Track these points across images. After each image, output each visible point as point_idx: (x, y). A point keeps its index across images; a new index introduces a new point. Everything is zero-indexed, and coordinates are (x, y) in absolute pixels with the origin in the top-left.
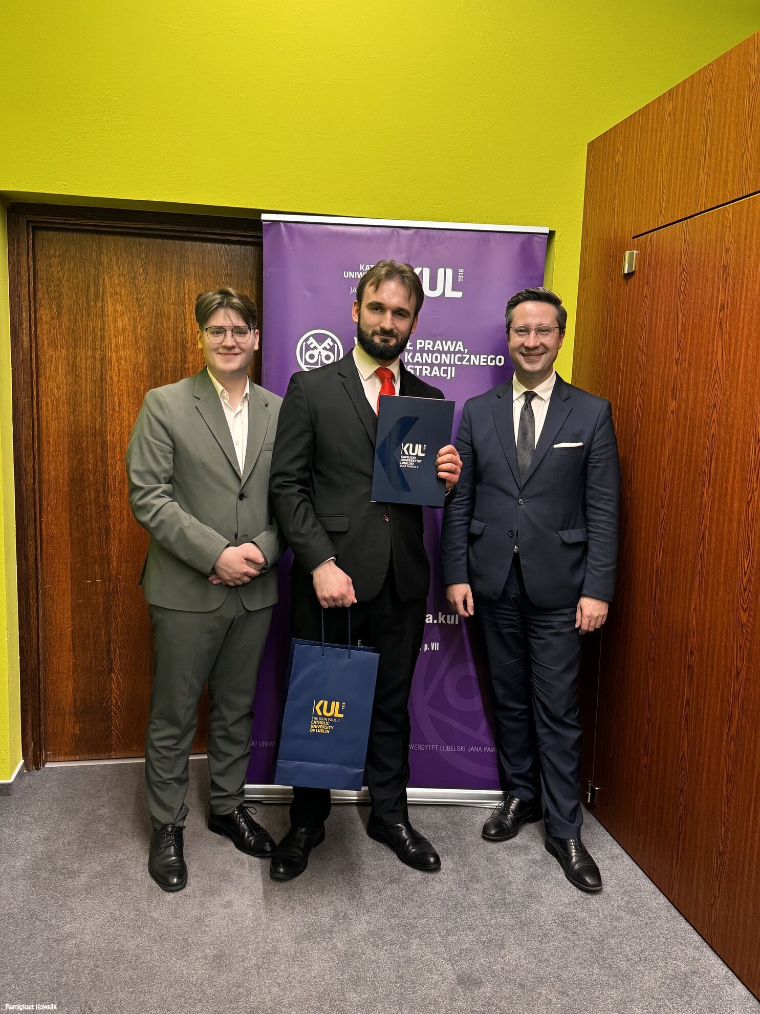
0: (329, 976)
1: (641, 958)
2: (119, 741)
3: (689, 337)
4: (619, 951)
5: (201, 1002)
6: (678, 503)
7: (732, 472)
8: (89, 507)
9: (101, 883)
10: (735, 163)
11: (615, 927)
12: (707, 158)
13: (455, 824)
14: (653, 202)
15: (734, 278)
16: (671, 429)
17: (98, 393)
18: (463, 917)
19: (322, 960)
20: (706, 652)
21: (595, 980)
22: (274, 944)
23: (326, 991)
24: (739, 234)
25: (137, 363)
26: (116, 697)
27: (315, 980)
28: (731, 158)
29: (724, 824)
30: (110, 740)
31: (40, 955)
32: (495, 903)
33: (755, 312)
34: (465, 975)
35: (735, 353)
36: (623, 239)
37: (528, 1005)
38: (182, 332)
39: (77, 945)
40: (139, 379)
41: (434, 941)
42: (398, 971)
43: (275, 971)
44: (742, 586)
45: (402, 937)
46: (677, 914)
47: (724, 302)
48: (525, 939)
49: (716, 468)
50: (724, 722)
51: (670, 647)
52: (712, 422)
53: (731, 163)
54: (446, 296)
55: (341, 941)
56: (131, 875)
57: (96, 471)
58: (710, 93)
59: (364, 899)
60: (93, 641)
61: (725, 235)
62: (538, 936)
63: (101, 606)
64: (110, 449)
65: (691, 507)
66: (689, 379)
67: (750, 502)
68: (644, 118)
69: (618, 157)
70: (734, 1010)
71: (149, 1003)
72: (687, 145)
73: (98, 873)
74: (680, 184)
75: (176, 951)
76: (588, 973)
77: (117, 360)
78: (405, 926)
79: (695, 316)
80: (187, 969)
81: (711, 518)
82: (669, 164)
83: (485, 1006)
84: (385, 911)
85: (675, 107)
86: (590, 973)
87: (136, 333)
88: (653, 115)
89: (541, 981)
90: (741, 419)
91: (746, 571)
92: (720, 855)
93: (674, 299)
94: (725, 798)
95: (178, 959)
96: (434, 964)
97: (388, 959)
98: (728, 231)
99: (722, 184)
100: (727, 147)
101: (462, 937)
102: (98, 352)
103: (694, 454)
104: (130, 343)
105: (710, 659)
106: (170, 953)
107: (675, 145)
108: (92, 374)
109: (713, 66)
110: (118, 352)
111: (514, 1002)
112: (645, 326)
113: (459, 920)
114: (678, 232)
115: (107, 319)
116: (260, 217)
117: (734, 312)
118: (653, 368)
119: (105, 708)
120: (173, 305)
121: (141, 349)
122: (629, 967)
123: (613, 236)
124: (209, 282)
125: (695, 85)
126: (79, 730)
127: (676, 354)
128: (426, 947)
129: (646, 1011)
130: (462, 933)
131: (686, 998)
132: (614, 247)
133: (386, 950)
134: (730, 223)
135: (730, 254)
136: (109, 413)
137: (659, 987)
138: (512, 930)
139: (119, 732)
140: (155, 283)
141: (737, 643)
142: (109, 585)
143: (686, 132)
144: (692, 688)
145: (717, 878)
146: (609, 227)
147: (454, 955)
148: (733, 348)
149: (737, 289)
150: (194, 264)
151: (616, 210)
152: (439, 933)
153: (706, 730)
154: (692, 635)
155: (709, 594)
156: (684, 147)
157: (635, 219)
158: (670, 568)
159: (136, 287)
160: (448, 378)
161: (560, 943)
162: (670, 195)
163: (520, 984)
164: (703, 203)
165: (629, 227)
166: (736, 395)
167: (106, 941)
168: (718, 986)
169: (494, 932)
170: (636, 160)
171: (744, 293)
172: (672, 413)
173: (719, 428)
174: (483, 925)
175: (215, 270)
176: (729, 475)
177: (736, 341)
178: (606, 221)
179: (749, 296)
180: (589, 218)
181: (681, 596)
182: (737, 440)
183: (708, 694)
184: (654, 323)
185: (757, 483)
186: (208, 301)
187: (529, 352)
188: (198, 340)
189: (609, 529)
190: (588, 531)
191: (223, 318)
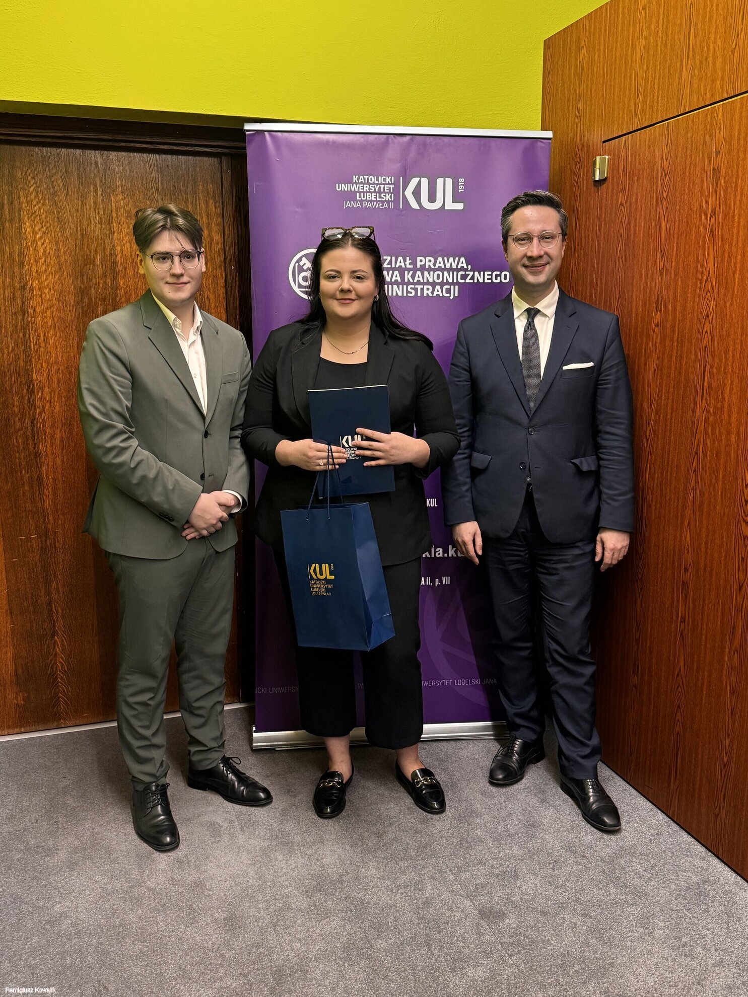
0: (350, 925)
1: (652, 874)
2: (68, 708)
3: (675, 245)
4: (631, 870)
5: (223, 967)
6: (666, 419)
7: (729, 384)
8: (17, 455)
9: (83, 858)
10: (724, 60)
12: (691, 55)
14: (626, 102)
15: (726, 182)
16: (656, 343)
17: (19, 327)
18: (472, 852)
19: (338, 911)
20: (703, 568)
21: (613, 900)
22: (284, 900)
23: (350, 941)
24: (731, 136)
25: (62, 291)
26: (62, 661)
27: (336, 931)
28: (720, 53)
29: (729, 735)
30: (57, 708)
31: (35, 939)
32: (500, 835)
34: (486, 909)
35: (729, 261)
36: (591, 143)
37: (554, 930)
38: (111, 255)
39: (74, 925)
40: (65, 309)
41: (448, 880)
42: (419, 913)
43: (293, 926)
44: (743, 498)
45: (414, 879)
46: (678, 828)
47: (715, 208)
48: (537, 868)
49: (711, 381)
50: (726, 635)
51: (660, 566)
52: (704, 333)
53: (720, 60)
54: (446, 208)
56: (114, 846)
57: (23, 414)
59: (367, 845)
60: (32, 603)
61: (715, 137)
62: (550, 863)
63: (38, 564)
64: (37, 389)
65: (681, 422)
66: (676, 289)
68: (613, 12)
69: (582, 55)
71: (168, 973)
72: (667, 40)
73: (77, 848)
74: (659, 85)
75: (183, 918)
76: (605, 894)
77: (40, 289)
78: (415, 868)
79: (681, 222)
80: (199, 935)
81: (705, 433)
82: (645, 61)
83: (512, 936)
86: (608, 893)
87: (59, 257)
88: (623, 8)
89: (562, 906)
90: (737, 328)
92: (725, 766)
93: (656, 206)
94: (728, 710)
95: (188, 927)
96: (453, 902)
97: (406, 901)
98: (718, 132)
99: (709, 82)
100: (715, 43)
101: (475, 873)
102: (17, 279)
103: (684, 366)
104: (53, 268)
105: (708, 574)
106: (177, 921)
107: (652, 40)
108: (11, 305)
110: (39, 278)
111: (540, 929)
112: (621, 236)
113: (468, 856)
114: (657, 135)
115: (25, 242)
117: (727, 218)
118: (633, 280)
119: (50, 674)
120: (99, 223)
121: (66, 276)
122: (644, 883)
123: (578, 141)
126: (23, 700)
127: (660, 264)
128: (442, 886)
129: (668, 923)
130: (474, 868)
131: (704, 907)
132: (580, 152)
133: (402, 893)
134: (720, 124)
135: (721, 156)
136: (34, 349)
137: (676, 899)
138: (522, 860)
139: (67, 698)
140: (78, 199)
141: (739, 556)
142: (46, 540)
143: (664, 26)
144: (687, 604)
145: (722, 789)
146: (574, 130)
147: (471, 891)
148: (726, 255)
149: (730, 194)
150: (121, 177)
151: (582, 113)
152: (451, 870)
153: (706, 645)
154: (686, 552)
155: (705, 510)
156: (662, 43)
157: (605, 121)
158: (659, 485)
159: (57, 205)
160: (451, 298)
161: (572, 868)
162: (647, 95)
163: (542, 912)
164: (688, 103)
165: (598, 130)
166: (732, 305)
167: (104, 917)
168: (730, 892)
169: (506, 864)
170: (604, 58)
171: (739, 197)
172: (657, 325)
173: (713, 340)
174: (493, 859)
175: (145, 183)
176: (725, 387)
177: (730, 248)
178: (570, 124)
179: (745, 200)
180: (549, 122)
181: (672, 514)
182: (734, 350)
183: (706, 609)
184: (632, 231)
186: (147, 222)
187: (533, 263)
188: (139, 264)
189: (621, 454)
190: (599, 459)
191: (168, 242)
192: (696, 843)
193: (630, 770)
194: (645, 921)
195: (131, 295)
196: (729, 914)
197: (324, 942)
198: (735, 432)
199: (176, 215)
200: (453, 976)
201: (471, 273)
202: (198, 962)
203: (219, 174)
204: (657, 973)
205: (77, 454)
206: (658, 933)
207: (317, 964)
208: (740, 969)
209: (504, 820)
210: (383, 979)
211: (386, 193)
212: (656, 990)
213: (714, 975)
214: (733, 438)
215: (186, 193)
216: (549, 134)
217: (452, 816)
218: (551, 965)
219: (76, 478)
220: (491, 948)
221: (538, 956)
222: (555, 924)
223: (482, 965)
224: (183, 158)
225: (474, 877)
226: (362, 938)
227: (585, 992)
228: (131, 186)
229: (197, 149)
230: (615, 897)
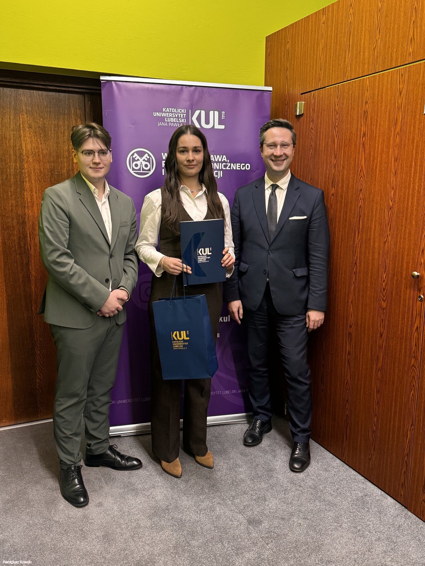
0: (176, 534)
1: (338, 493)
3: (343, 151)
4: (326, 492)
5: (105, 563)
6: (338, 245)
7: (373, 227)
9: (13, 506)
10: (369, 53)
11: (320, 479)
12: (350, 50)
14: (314, 73)
15: (371, 118)
16: (332, 204)
19: (168, 526)
20: (360, 325)
21: (319, 509)
22: (136, 522)
23: (177, 542)
24: (374, 94)
28: (367, 50)
29: (376, 416)
32: (253, 477)
33: (386, 137)
34: (251, 519)
35: (373, 161)
36: (294, 94)
37: (290, 528)
39: (12, 546)
41: (228, 504)
42: (214, 524)
43: (143, 537)
44: (382, 288)
45: (209, 505)
46: (348, 467)
47: (365, 132)
48: (276, 494)
49: (363, 225)
50: (374, 361)
51: (336, 324)
52: (359, 199)
53: (366, 54)
54: (215, 128)
58: (351, 11)
59: (180, 488)
61: (365, 94)
62: (282, 491)
65: (347, 247)
66: (343, 176)
67: (386, 242)
68: (306, 24)
69: (288, 46)
70: (390, 510)
72: (337, 41)
73: (8, 500)
74: (333, 64)
75: (78, 537)
78: (209, 498)
79: (346, 140)
80: (89, 546)
81: (361, 252)
82: (325, 52)
83: (267, 533)
84: (195, 492)
85: (327, 19)
86: (316, 506)
88: (312, 22)
89: (292, 514)
90: (378, 197)
91: (384, 279)
92: (374, 432)
93: (331, 130)
94: (376, 402)
95: (81, 542)
96: (232, 516)
97: (206, 518)
98: (366, 92)
99: (361, 65)
100: (364, 44)
101: (242, 499)
103: (348, 217)
105: (363, 329)
106: (74, 539)
107: (328, 40)
111: (282, 528)
112: (312, 146)
113: (237, 490)
114: (332, 91)
116: (100, 77)
117: (372, 138)
118: (319, 170)
120: (12, 131)
122: (334, 499)
123: (286, 93)
124: (36, 116)
125: (340, 7)
127: (334, 162)
128: (225, 508)
129: (349, 519)
130: (241, 496)
131: (367, 509)
132: (288, 99)
133: (203, 514)
134: (367, 87)
135: (368, 104)
137: (352, 506)
138: (267, 490)
141: (380, 319)
143: (335, 33)
144: (351, 346)
145: (373, 445)
146: (284, 87)
147: (241, 509)
148: (372, 158)
149: (374, 125)
150: (25, 104)
151: (288, 77)
152: (229, 499)
153: (362, 367)
154: (350, 317)
155: (361, 293)
156: (334, 42)
157: (302, 83)
160: (219, 178)
161: (295, 493)
162: (326, 70)
163: (282, 518)
164: (349, 75)
165: (298, 88)
166: (375, 184)
167: (30, 540)
168: (379, 500)
169: (259, 493)
170: (301, 49)
171: (378, 127)
172: (333, 195)
173: (364, 203)
174: (251, 490)
175: (40, 108)
176: (372, 228)
177: (374, 154)
178: (281, 83)
179: (381, 129)
180: (269, 82)
181: (342, 296)
182: (376, 209)
183: (362, 347)
184: (318, 144)
185: (390, 232)
186: (80, 132)
187: (276, 159)
188: (73, 157)
189: (320, 268)
191: (92, 144)
192: (359, 475)
193: (320, 437)
194: (337, 519)
195: (31, 173)
196: (380, 512)
197: (162, 544)
198: (377, 252)
199: (97, 129)
200: (238, 558)
202: (90, 562)
203: (83, 104)
204: (347, 547)
206: (344, 525)
207: (160, 557)
208: (389, 542)
209: (255, 468)
210: (199, 563)
212: (347, 556)
213: (376, 546)
214: (376, 255)
215: (64, 114)
216: (270, 89)
217: (226, 468)
218: (290, 547)
220: (256, 541)
221: (282, 543)
222: (289, 525)
223: (253, 550)
224: (62, 94)
226: (184, 541)
227: (310, 561)
228: (32, 110)
229: (71, 89)
230: (320, 507)
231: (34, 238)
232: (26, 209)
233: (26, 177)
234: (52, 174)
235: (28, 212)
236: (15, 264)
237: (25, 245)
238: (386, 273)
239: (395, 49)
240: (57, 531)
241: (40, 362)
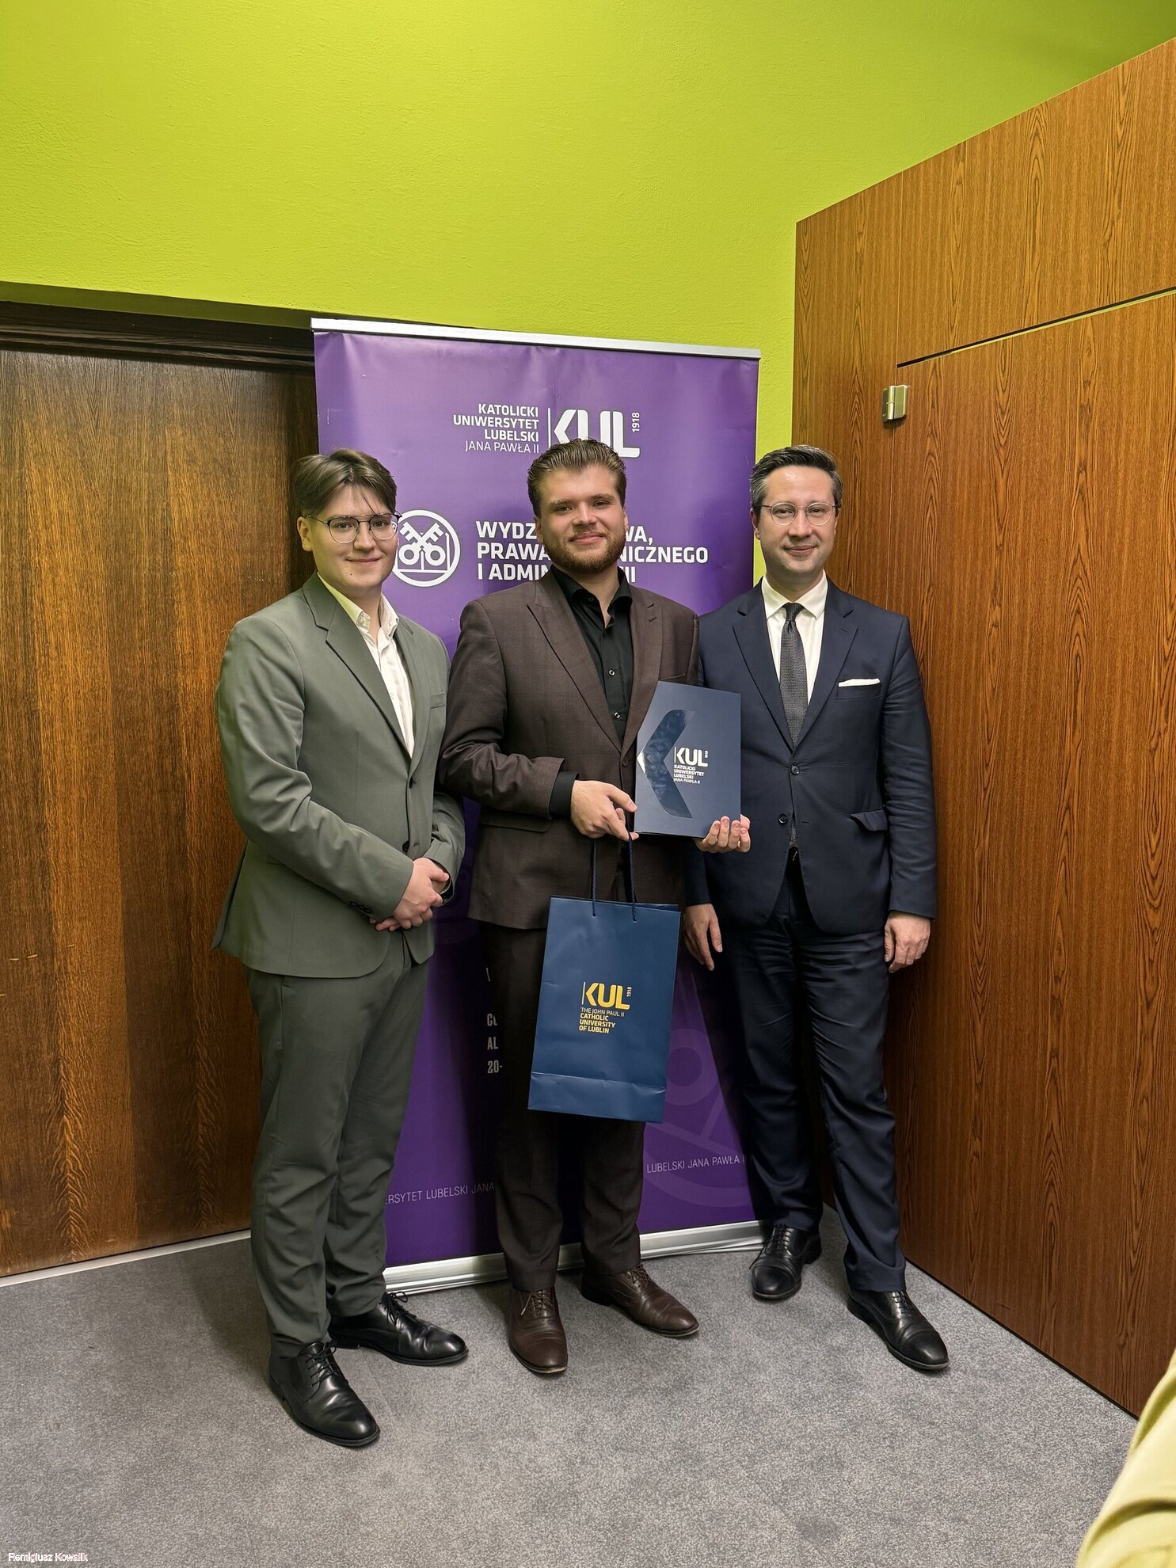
1: (1039, 1445)
2: (82, 1231)
3: (1021, 511)
4: (1005, 1440)
7: (1118, 707)
8: (9, 829)
9: (147, 1484)
10: (1092, 256)
11: (984, 1404)
12: (1038, 248)
13: (686, 1286)
14: (935, 311)
15: (1102, 425)
16: (993, 651)
17: (18, 628)
19: (580, 1543)
20: (1085, 976)
21: (993, 1491)
22: (490, 1531)
24: (1108, 361)
25: (86, 573)
26: (74, 1155)
28: (1084, 248)
29: (1137, 1225)
30: (66, 1232)
32: (800, 1399)
33: (1145, 472)
34: (807, 1521)
35: (1111, 535)
36: (878, 368)
37: (919, 1549)
38: (163, 518)
40: (91, 599)
41: (738, 1477)
42: (706, 1537)
44: (1148, 874)
45: (686, 1480)
46: (1056, 1368)
47: (1086, 460)
48: (868, 1447)
49: (1086, 704)
50: (1128, 1074)
51: (1013, 973)
52: (1073, 637)
53: (1084, 258)
55: (596, 1506)
57: (20, 764)
58: (1038, 149)
59: (601, 1430)
60: (28, 1064)
61: (1081, 360)
62: (884, 1439)
63: (39, 1000)
64: (44, 724)
65: (1041, 764)
66: (1024, 574)
67: (1155, 749)
68: (909, 186)
69: (860, 244)
72: (998, 228)
74: (988, 288)
76: (978, 1482)
77: (51, 569)
78: (684, 1461)
79: (1030, 481)
81: (1082, 777)
82: (965, 255)
83: (858, 1564)
85: (970, 171)
86: (982, 1481)
87: (82, 522)
88: (926, 182)
89: (919, 1508)
90: (1128, 629)
91: (1154, 851)
92: (1132, 1270)
93: (988, 456)
94: (1135, 1187)
96: (754, 1514)
97: (682, 1519)
98: (1085, 355)
99: (1069, 285)
100: (1076, 232)
101: (777, 1463)
102: (16, 555)
103: (1041, 684)
104: (72, 538)
105: (1093, 985)
107: (974, 227)
108: (6, 594)
109: (1039, 113)
110: (51, 554)
111: (896, 1548)
112: (931, 498)
113: (759, 1436)
114: (988, 357)
115: (30, 497)
116: (309, 323)
117: (1106, 473)
118: (953, 561)
119: (54, 1177)
120: (146, 471)
121: (92, 549)
122: (1030, 1460)
123: (857, 364)
124: (206, 433)
125: (1006, 140)
126: (10, 1222)
127: (996, 537)
128: (731, 1488)
130: (773, 1455)
132: (861, 379)
133: (673, 1505)
135: (1092, 388)
136: (40, 661)
138: (843, 1437)
139: (81, 1215)
140: (113, 434)
141: (1144, 958)
142: (52, 963)
143: (994, 209)
144: (1061, 1031)
145: (1129, 1306)
146: (849, 349)
147: (777, 1493)
148: (1106, 527)
149: (1110, 440)
150: (180, 402)
151: (861, 325)
152: (739, 1462)
153: (1094, 1090)
154: (1056, 952)
155: (1086, 888)
156: (990, 229)
157: (900, 337)
158: (1007, 855)
159: (81, 442)
161: (920, 1444)
162: (969, 302)
163: (892, 1519)
164: (1036, 314)
165: (889, 349)
166: (1118, 596)
169: (819, 1445)
170: (897, 249)
171: (1123, 446)
172: (995, 625)
173: (1088, 645)
174: (798, 1437)
175: (217, 411)
176: (1112, 713)
177: (1113, 515)
178: (843, 340)
179: (1133, 450)
180: (807, 336)
181: (1030, 896)
182: (1124, 661)
183: (1093, 1036)
184: (949, 493)
185: (1167, 722)
187: (797, 543)
188: (302, 535)
189: (922, 808)
190: (888, 813)
191: (352, 502)
192: (1089, 1390)
193: (971, 1281)
195: (193, 579)
198: (1131, 777)
199: (362, 463)
201: (653, 549)
205: (104, 823)
209: (801, 1374)
211: (527, 430)
214: (1128, 786)
217: (722, 1373)
219: (102, 862)
222: (916, 1538)
225: (777, 1469)
228: (196, 415)
230: (994, 1486)
231: (200, 748)
232: (179, 675)
233: (179, 590)
234: (246, 583)
235: (184, 682)
236: (149, 817)
237: (174, 769)
238: (1157, 836)
239: (1166, 242)
240: (273, 1558)
241: (207, 1078)
